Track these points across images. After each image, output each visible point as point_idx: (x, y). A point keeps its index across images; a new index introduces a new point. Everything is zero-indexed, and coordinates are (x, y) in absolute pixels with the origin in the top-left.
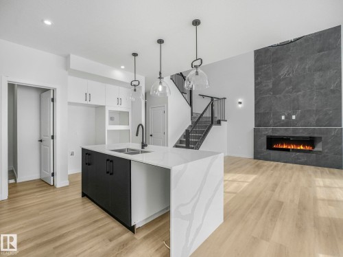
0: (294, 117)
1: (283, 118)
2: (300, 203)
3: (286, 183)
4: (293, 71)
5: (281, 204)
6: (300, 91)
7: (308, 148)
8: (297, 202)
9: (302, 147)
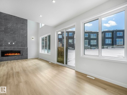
0: (14, 43)
1: (9, 43)
2: (23, 70)
3: (15, 66)
4: (13, 26)
5: (18, 72)
6: (16, 34)
7: (19, 54)
8: (22, 70)
9: (16, 54)
